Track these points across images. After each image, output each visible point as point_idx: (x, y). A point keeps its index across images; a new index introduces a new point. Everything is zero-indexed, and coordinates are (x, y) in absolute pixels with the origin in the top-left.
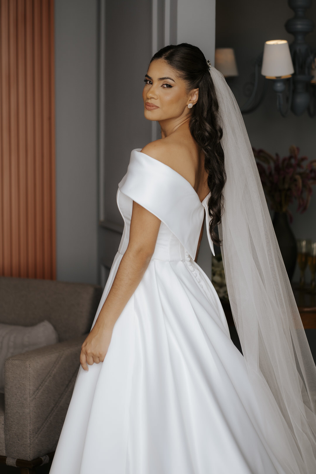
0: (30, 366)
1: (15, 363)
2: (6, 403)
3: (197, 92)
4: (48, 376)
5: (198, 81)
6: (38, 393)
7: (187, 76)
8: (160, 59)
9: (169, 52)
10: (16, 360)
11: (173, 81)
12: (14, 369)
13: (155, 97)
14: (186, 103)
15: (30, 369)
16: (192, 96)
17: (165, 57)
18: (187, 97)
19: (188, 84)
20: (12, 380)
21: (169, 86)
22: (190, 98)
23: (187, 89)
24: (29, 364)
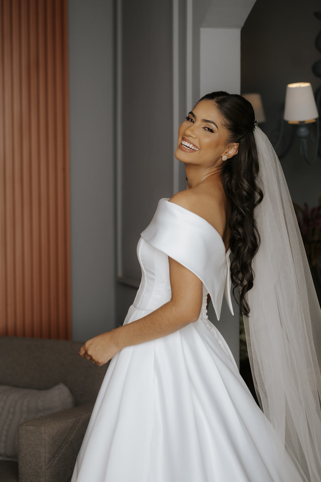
0: (45, 433)
1: (29, 429)
2: (20, 472)
3: (236, 147)
4: (65, 443)
5: (240, 136)
6: (54, 461)
7: (232, 127)
8: (211, 101)
9: (222, 97)
10: (30, 425)
11: (217, 127)
12: (28, 435)
13: (194, 136)
14: (222, 154)
15: (46, 435)
16: (230, 149)
17: (217, 101)
18: (225, 147)
19: (231, 135)
20: (26, 447)
21: (211, 131)
22: (227, 150)
23: (227, 140)
24: (45, 430)
